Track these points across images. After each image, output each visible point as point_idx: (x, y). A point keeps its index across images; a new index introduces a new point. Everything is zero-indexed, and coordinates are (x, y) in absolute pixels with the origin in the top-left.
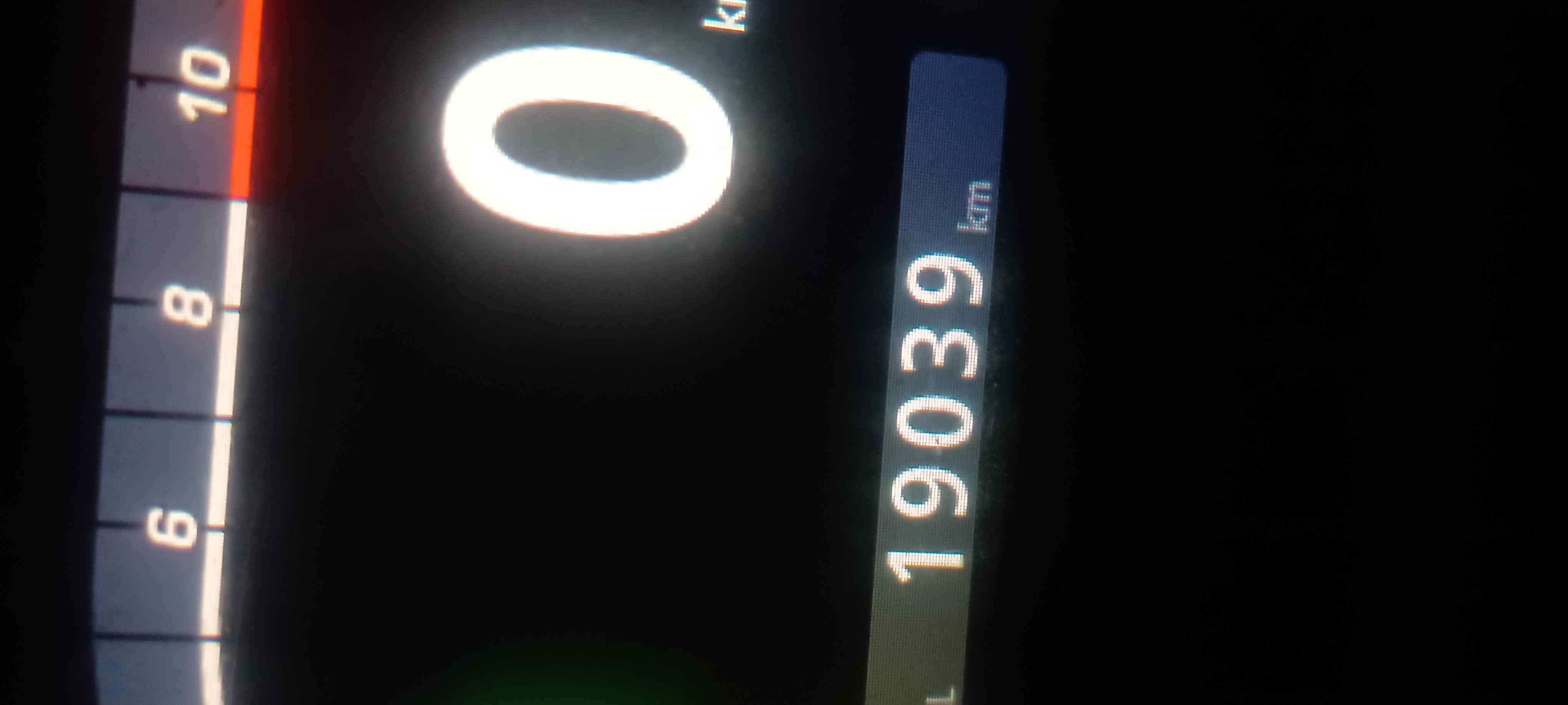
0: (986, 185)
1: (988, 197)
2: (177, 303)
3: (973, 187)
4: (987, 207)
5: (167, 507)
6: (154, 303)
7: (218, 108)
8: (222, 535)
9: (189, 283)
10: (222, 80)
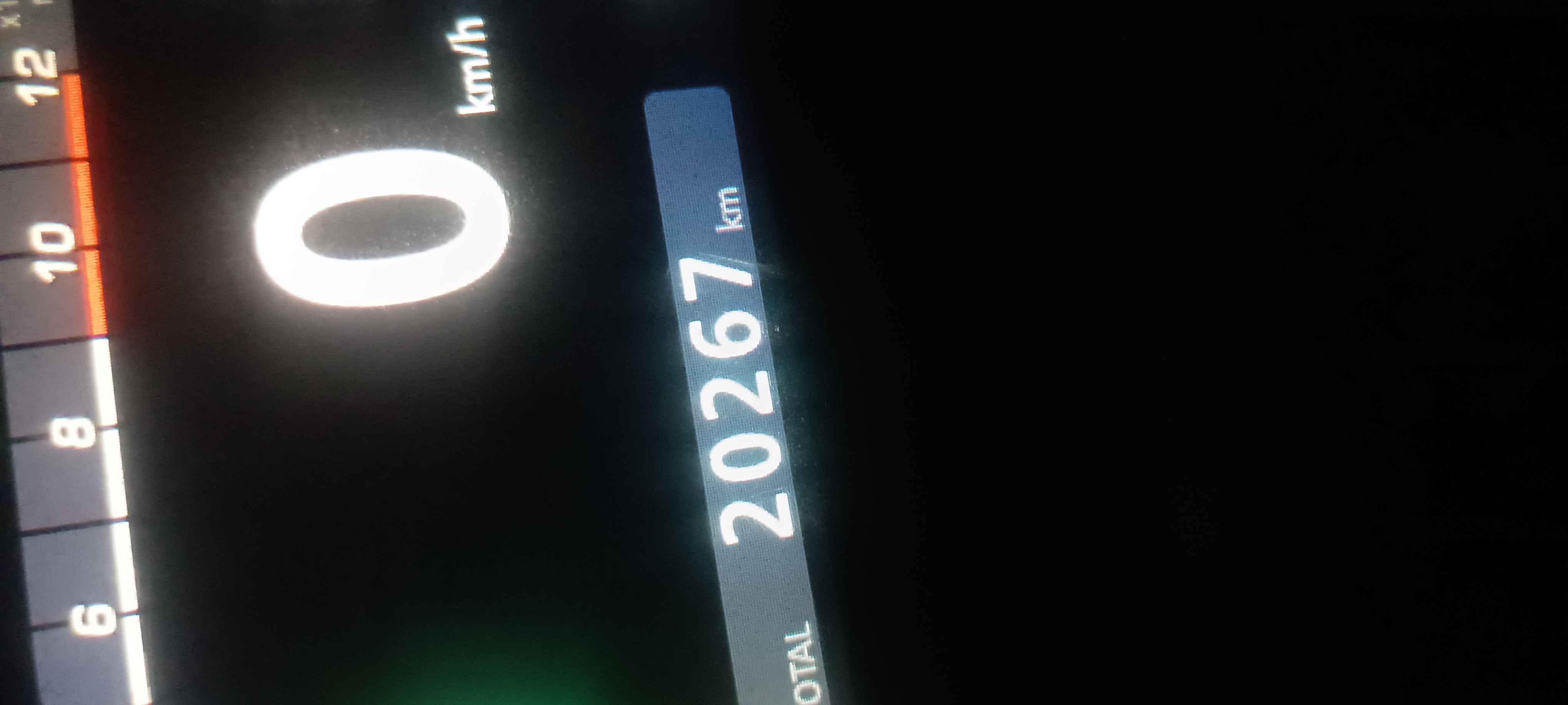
0: (734, 190)
1: (737, 199)
2: (64, 432)
3: (722, 193)
4: (738, 207)
5: (86, 603)
6: (45, 436)
7: (69, 267)
8: (137, 617)
9: (69, 413)
10: (68, 244)
